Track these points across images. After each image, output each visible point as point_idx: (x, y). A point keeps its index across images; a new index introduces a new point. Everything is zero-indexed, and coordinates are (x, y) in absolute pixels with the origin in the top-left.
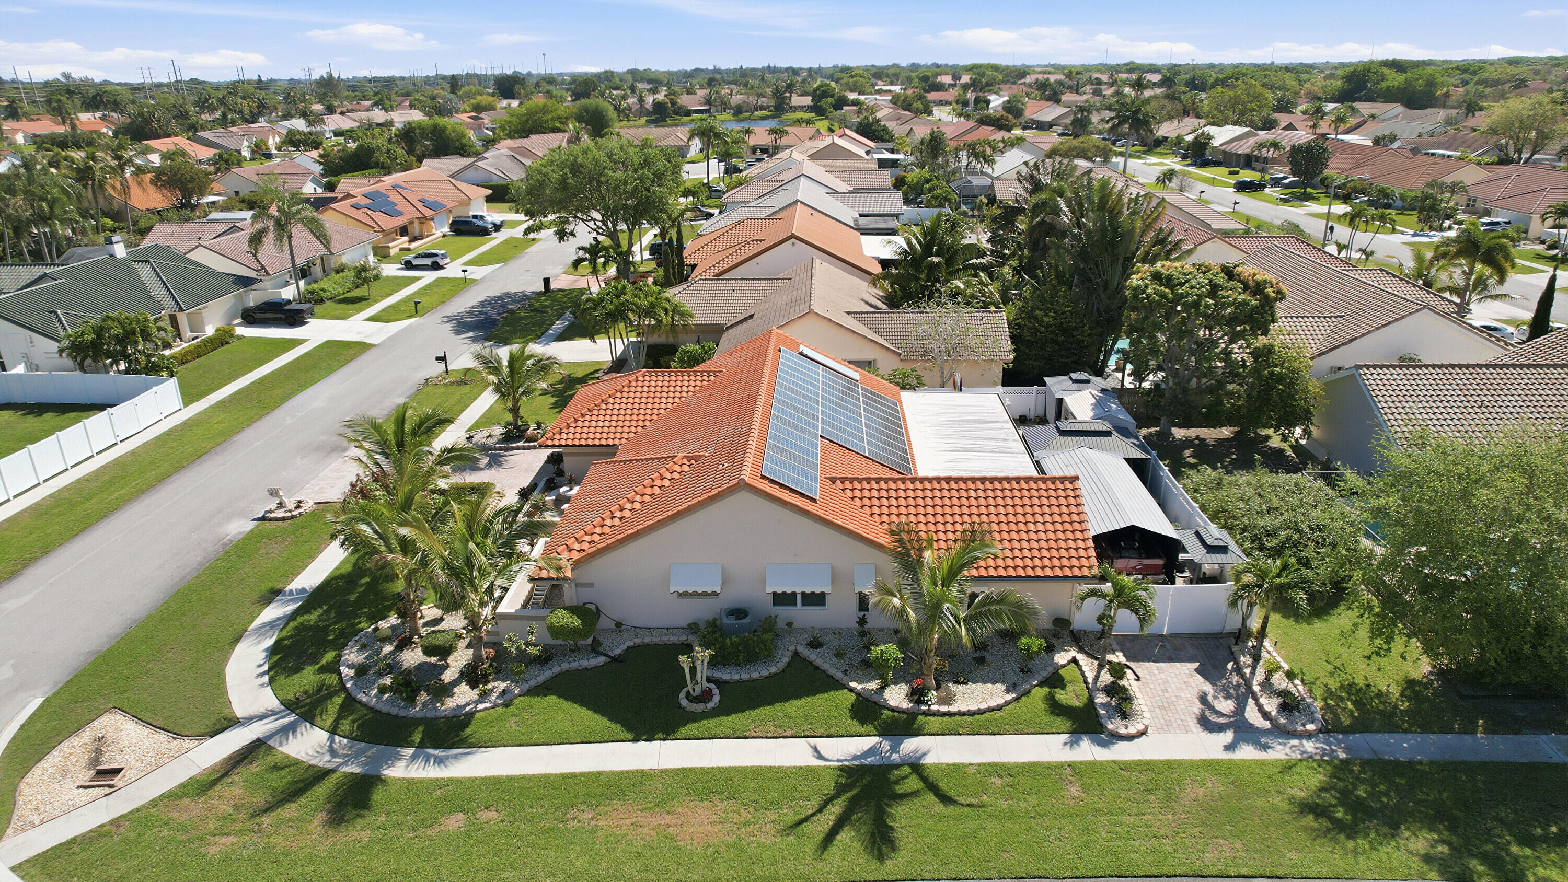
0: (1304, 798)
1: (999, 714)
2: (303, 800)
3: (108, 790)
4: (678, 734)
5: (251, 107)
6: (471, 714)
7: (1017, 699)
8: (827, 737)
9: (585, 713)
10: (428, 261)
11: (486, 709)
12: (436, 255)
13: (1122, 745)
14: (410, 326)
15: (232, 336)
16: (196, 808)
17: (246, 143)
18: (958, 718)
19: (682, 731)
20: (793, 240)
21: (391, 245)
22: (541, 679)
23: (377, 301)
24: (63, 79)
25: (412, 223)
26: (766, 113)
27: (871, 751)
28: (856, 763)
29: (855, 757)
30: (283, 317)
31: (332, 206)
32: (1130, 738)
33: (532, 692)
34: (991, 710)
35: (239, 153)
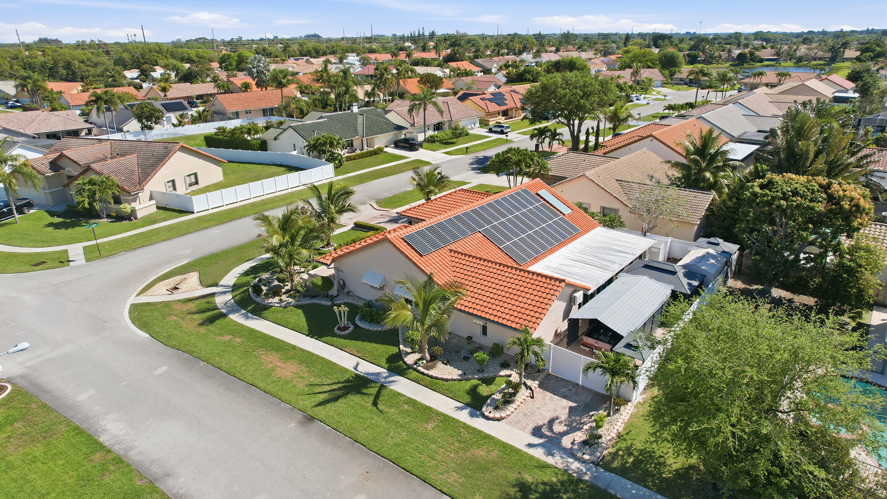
0: (528, 482)
1: (445, 383)
2: (202, 314)
3: (171, 293)
4: (322, 339)
5: (520, 47)
6: (271, 306)
7: (460, 380)
8: (370, 362)
9: (304, 320)
10: (499, 129)
11: (278, 306)
12: (503, 127)
13: (481, 420)
14: (457, 159)
15: (382, 151)
16: (179, 306)
17: (495, 65)
18: (425, 377)
19: (324, 339)
20: (651, 138)
21: (490, 120)
22: (304, 303)
23: (459, 145)
24: (456, 33)
25: (512, 110)
26: (822, 62)
27: (378, 374)
28: (365, 376)
29: (368, 374)
30: (408, 146)
31: (470, 98)
32: (488, 418)
33: (297, 307)
34: (442, 379)
35: (491, 70)
